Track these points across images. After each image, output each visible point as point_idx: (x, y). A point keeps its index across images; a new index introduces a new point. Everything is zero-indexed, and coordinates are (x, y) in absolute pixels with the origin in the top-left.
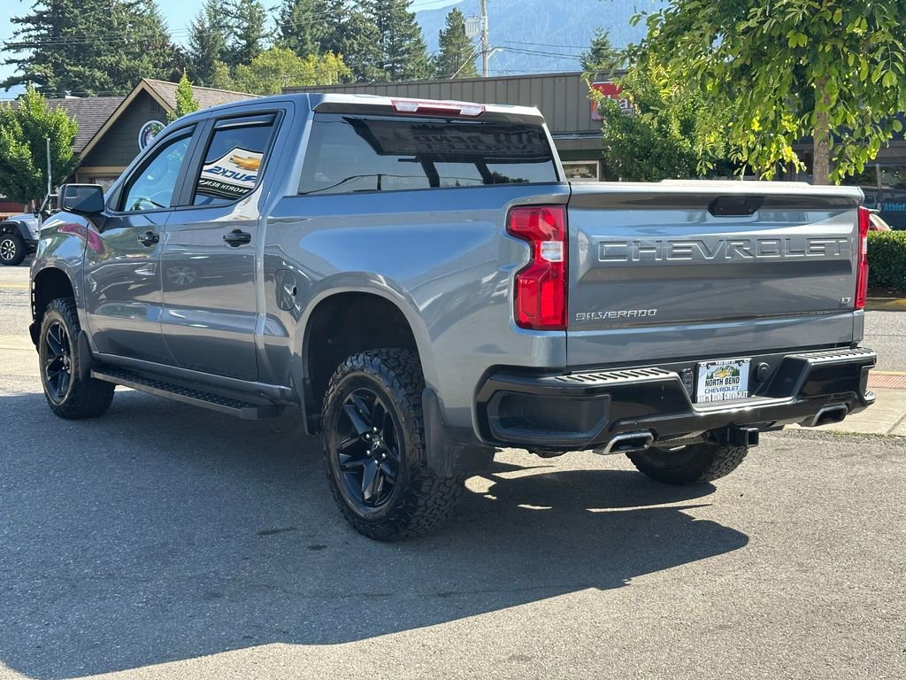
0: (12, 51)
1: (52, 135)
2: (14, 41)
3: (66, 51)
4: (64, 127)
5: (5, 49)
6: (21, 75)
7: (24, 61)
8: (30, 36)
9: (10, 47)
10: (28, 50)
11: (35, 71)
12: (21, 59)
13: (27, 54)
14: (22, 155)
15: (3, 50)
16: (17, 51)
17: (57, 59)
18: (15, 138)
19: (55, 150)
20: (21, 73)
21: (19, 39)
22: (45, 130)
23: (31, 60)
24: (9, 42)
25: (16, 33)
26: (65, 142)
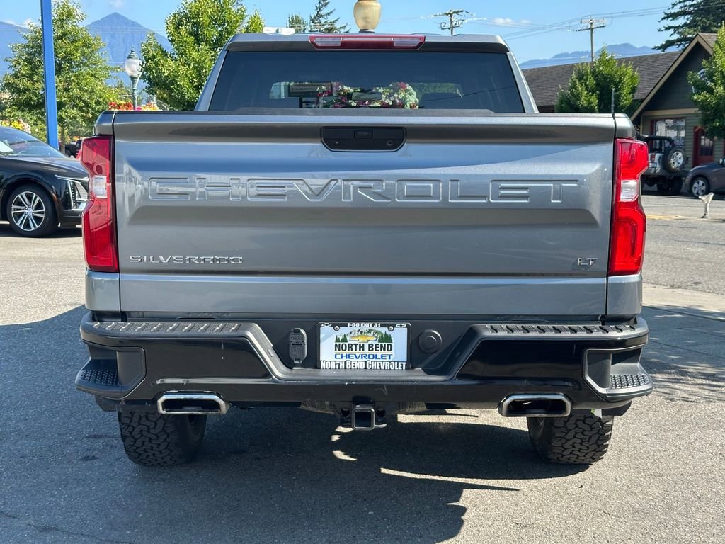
0: (670, 19)
1: (616, 86)
2: (672, 11)
3: (713, 16)
4: (627, 79)
5: (664, 18)
6: (676, 38)
7: (679, 27)
8: (686, 6)
9: (668, 16)
10: (683, 17)
11: (686, 34)
12: (677, 25)
13: (682, 21)
14: (592, 103)
15: (662, 19)
16: (674, 19)
17: (705, 23)
18: (587, 89)
19: (618, 97)
20: (676, 37)
21: (676, 9)
22: (612, 81)
23: (685, 25)
24: (668, 12)
25: (674, 5)
26: (626, 90)
